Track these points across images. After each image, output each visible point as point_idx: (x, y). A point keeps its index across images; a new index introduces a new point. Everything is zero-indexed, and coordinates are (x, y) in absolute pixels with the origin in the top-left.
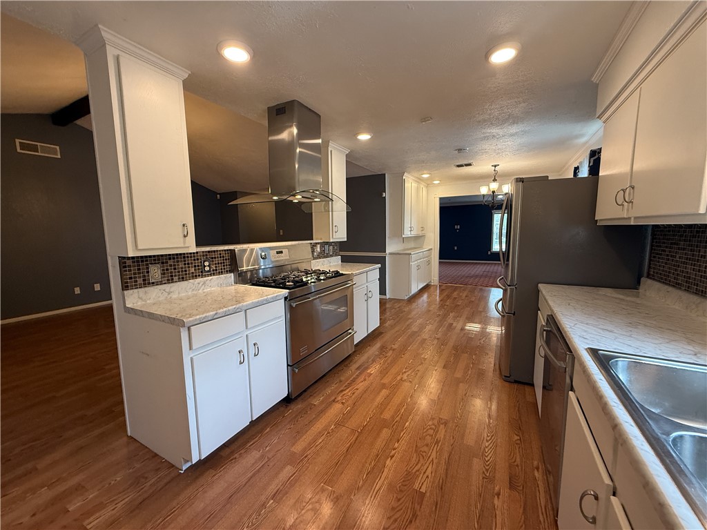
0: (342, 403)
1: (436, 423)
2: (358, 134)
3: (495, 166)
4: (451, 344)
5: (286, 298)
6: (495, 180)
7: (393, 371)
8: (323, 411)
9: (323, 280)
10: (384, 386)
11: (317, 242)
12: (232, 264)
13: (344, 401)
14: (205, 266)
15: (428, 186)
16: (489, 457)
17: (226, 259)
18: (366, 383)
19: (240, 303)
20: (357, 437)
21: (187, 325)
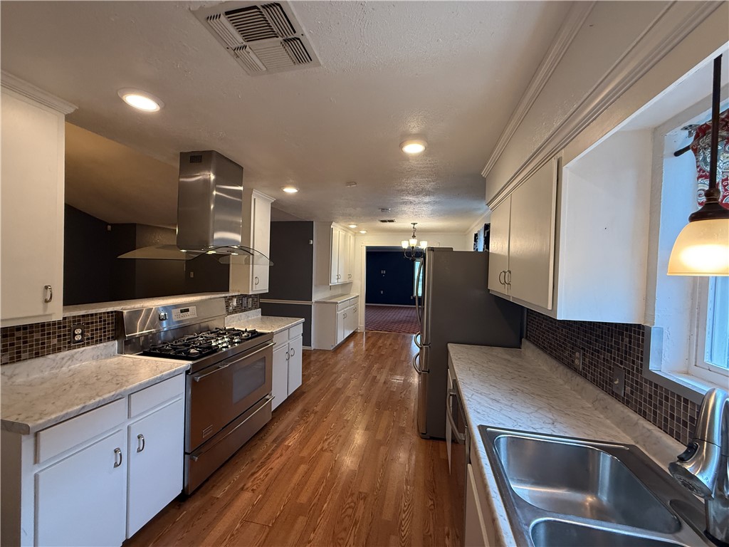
0: (253, 490)
1: (355, 500)
2: (284, 187)
3: (414, 224)
4: (374, 400)
5: (187, 372)
6: (414, 236)
7: (314, 439)
8: (228, 505)
9: (237, 343)
10: (302, 460)
11: (234, 294)
12: (117, 329)
13: (255, 487)
14: (75, 335)
15: (355, 235)
16: (405, 531)
17: (109, 324)
18: (283, 459)
19: (122, 386)
20: (268, 534)
21: (32, 431)
